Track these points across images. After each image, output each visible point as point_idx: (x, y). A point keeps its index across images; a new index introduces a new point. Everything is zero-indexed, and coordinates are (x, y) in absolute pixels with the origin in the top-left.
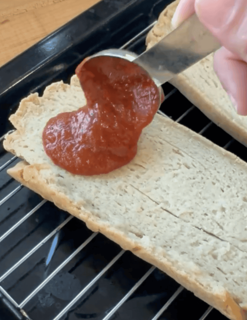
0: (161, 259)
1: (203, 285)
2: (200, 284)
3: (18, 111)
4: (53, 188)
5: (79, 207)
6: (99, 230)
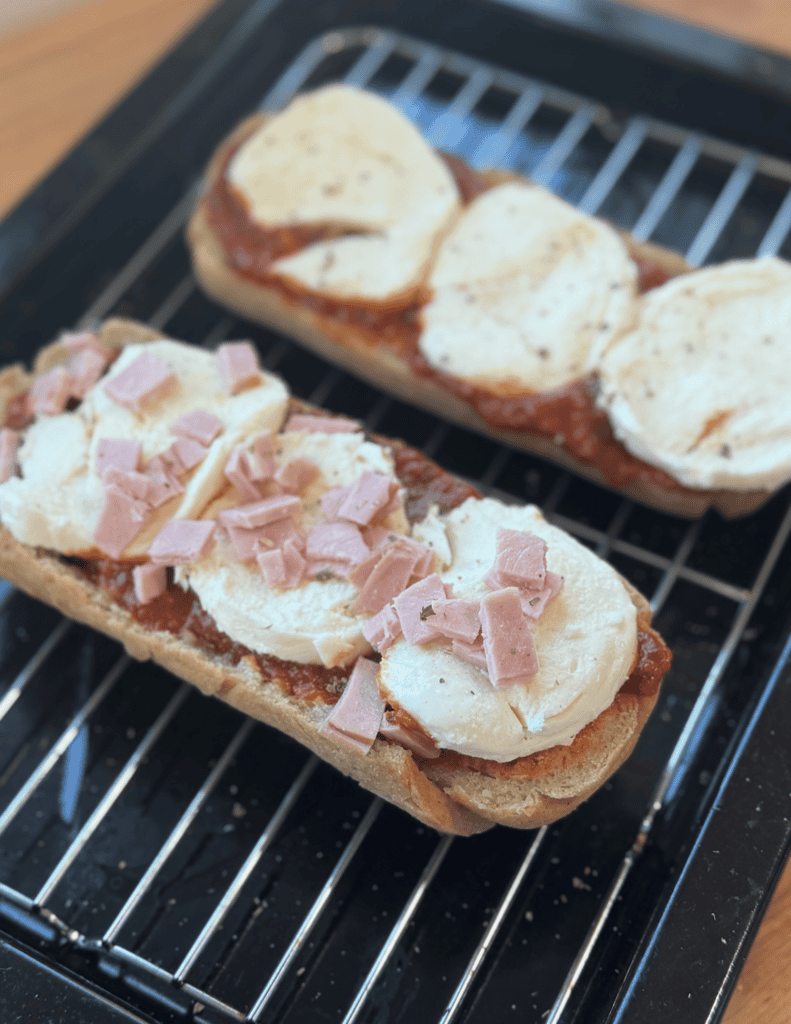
0: (277, 701)
4: (49, 566)
5: (105, 604)
6: (152, 654)
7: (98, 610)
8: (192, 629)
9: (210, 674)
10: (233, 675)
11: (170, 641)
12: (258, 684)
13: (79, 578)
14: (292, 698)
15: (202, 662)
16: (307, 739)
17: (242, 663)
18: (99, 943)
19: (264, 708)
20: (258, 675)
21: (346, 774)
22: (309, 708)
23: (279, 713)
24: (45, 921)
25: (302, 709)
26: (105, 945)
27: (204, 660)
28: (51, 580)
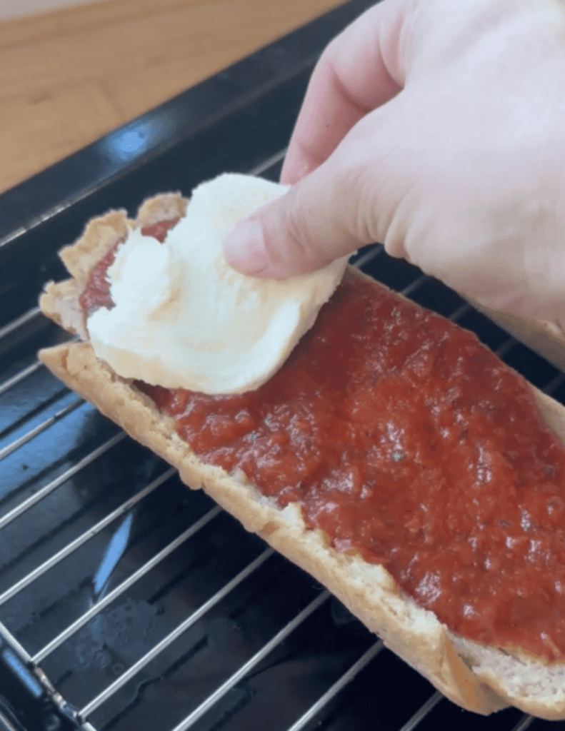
0: (317, 551)
1: (395, 614)
2: (391, 610)
3: (81, 241)
4: (121, 391)
5: (168, 433)
6: (203, 484)
7: (160, 436)
8: (245, 468)
9: (256, 514)
10: (277, 518)
11: (222, 477)
12: (301, 532)
13: (146, 405)
14: (332, 550)
15: (250, 501)
16: (340, 592)
17: (287, 509)
18: (75, 714)
19: (304, 555)
20: (302, 524)
21: (372, 630)
22: (347, 563)
23: (317, 563)
24: (37, 678)
25: (340, 562)
26: (79, 718)
27: (252, 499)
28: (121, 403)
